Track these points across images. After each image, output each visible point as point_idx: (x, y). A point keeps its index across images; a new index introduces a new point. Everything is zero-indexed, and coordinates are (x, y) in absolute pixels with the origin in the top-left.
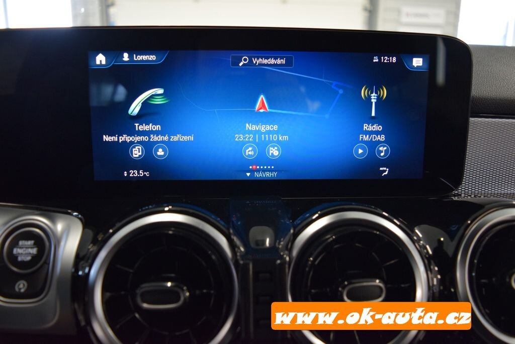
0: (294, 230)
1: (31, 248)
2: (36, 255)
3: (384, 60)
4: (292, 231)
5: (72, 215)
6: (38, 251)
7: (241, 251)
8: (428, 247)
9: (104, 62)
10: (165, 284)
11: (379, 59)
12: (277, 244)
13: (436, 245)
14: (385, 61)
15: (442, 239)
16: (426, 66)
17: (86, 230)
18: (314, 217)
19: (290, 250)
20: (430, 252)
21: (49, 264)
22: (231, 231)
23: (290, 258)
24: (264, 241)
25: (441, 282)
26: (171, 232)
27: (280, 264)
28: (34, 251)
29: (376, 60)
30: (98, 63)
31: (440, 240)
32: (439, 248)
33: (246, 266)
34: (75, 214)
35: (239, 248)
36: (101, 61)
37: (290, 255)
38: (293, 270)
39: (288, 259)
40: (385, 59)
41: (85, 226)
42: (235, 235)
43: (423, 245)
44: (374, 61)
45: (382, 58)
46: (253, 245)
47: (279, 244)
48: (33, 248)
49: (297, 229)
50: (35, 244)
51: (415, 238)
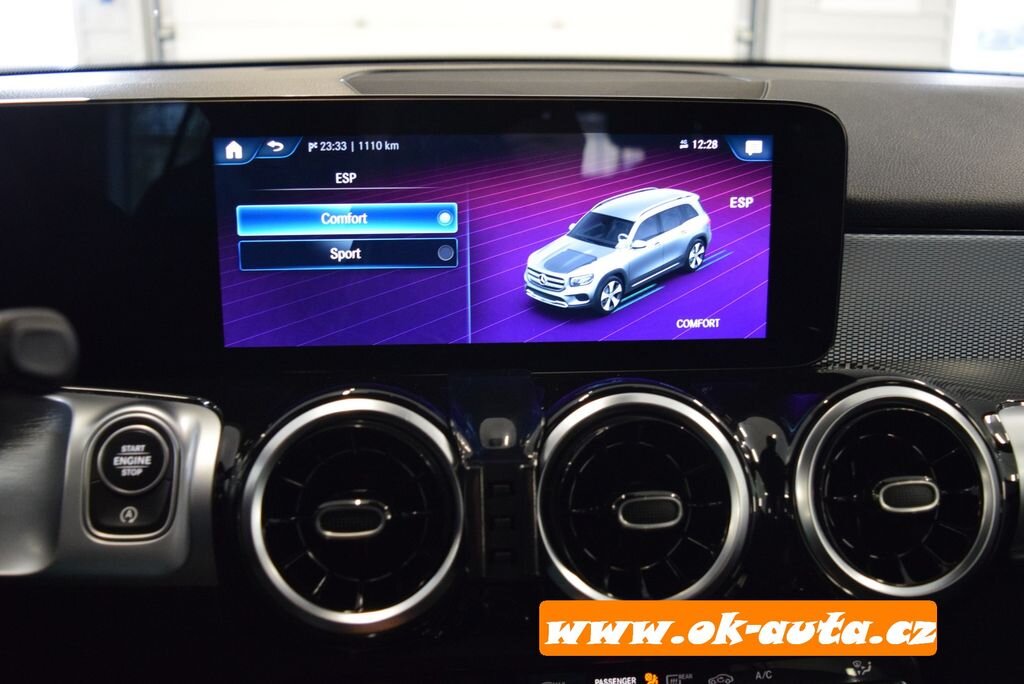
0: (546, 422)
1: (142, 456)
2: (150, 466)
3: (698, 145)
4: (543, 423)
5: (201, 404)
6: (152, 460)
7: (467, 452)
8: (754, 451)
9: (239, 155)
10: (351, 502)
11: (691, 144)
12: (521, 441)
13: (764, 445)
14: (700, 147)
15: (774, 436)
16: (768, 154)
17: (227, 428)
18: (581, 400)
19: (540, 451)
20: (757, 459)
21: (171, 480)
22: (452, 424)
23: (539, 462)
24: (501, 441)
25: (769, 502)
26: (358, 426)
27: (524, 469)
28: (147, 460)
29: (684, 145)
30: (229, 156)
31: (771, 437)
32: (769, 452)
33: (474, 473)
34: (206, 403)
35: (463, 448)
36: (234, 154)
37: (539, 458)
38: (544, 481)
39: (536, 463)
40: (700, 144)
41: (225, 421)
42: (458, 430)
43: (746, 446)
44: (681, 147)
45: (695, 142)
46: (485, 445)
47: (524, 442)
48: (145, 455)
49: (551, 420)
50: (146, 450)
51: (736, 437)
